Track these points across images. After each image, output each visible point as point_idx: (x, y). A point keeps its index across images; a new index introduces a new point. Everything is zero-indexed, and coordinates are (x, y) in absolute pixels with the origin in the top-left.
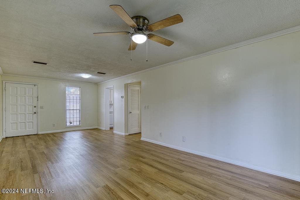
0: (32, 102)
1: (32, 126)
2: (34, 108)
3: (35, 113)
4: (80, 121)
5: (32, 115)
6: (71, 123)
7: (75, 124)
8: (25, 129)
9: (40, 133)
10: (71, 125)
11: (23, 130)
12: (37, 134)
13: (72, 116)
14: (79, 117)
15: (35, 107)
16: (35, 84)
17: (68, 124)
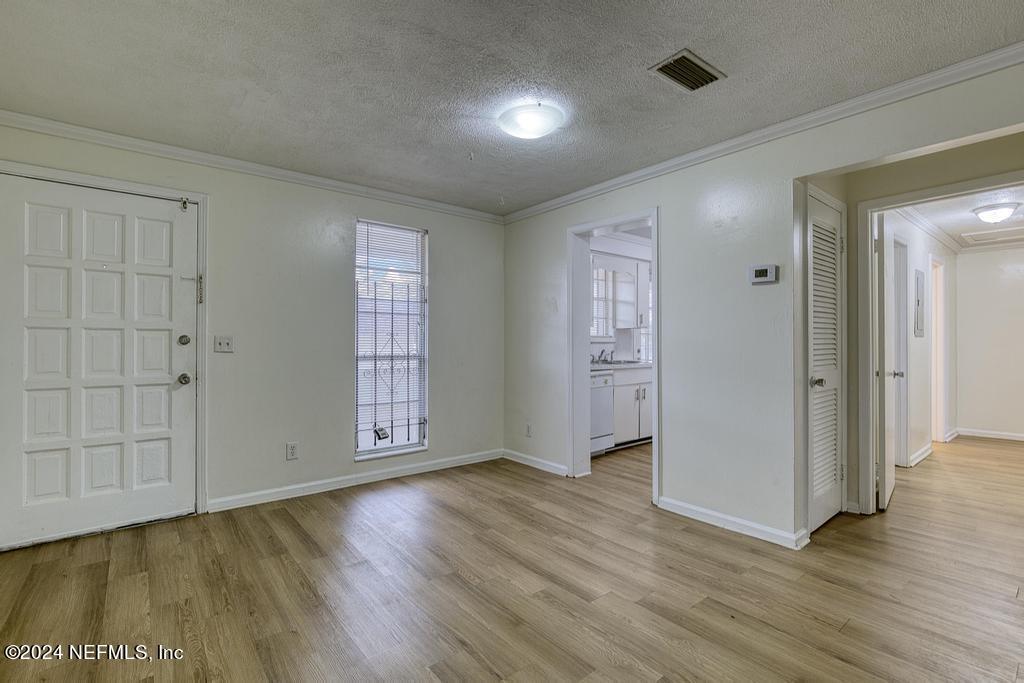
0: (165, 311)
1: (163, 466)
2: (177, 348)
3: (184, 379)
4: (422, 423)
5: (165, 396)
6: (379, 435)
7: (400, 437)
8: (122, 486)
9: (214, 504)
10: (381, 444)
11: (108, 492)
12: (192, 517)
13: (383, 397)
14: (421, 401)
15: (184, 340)
16: (184, 196)
17: (366, 440)
